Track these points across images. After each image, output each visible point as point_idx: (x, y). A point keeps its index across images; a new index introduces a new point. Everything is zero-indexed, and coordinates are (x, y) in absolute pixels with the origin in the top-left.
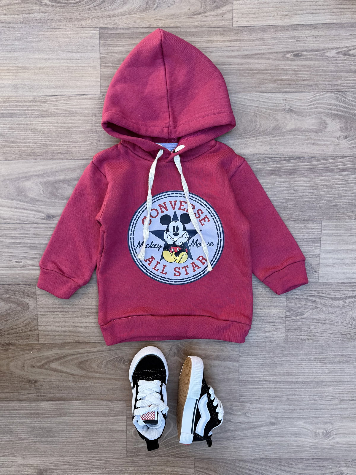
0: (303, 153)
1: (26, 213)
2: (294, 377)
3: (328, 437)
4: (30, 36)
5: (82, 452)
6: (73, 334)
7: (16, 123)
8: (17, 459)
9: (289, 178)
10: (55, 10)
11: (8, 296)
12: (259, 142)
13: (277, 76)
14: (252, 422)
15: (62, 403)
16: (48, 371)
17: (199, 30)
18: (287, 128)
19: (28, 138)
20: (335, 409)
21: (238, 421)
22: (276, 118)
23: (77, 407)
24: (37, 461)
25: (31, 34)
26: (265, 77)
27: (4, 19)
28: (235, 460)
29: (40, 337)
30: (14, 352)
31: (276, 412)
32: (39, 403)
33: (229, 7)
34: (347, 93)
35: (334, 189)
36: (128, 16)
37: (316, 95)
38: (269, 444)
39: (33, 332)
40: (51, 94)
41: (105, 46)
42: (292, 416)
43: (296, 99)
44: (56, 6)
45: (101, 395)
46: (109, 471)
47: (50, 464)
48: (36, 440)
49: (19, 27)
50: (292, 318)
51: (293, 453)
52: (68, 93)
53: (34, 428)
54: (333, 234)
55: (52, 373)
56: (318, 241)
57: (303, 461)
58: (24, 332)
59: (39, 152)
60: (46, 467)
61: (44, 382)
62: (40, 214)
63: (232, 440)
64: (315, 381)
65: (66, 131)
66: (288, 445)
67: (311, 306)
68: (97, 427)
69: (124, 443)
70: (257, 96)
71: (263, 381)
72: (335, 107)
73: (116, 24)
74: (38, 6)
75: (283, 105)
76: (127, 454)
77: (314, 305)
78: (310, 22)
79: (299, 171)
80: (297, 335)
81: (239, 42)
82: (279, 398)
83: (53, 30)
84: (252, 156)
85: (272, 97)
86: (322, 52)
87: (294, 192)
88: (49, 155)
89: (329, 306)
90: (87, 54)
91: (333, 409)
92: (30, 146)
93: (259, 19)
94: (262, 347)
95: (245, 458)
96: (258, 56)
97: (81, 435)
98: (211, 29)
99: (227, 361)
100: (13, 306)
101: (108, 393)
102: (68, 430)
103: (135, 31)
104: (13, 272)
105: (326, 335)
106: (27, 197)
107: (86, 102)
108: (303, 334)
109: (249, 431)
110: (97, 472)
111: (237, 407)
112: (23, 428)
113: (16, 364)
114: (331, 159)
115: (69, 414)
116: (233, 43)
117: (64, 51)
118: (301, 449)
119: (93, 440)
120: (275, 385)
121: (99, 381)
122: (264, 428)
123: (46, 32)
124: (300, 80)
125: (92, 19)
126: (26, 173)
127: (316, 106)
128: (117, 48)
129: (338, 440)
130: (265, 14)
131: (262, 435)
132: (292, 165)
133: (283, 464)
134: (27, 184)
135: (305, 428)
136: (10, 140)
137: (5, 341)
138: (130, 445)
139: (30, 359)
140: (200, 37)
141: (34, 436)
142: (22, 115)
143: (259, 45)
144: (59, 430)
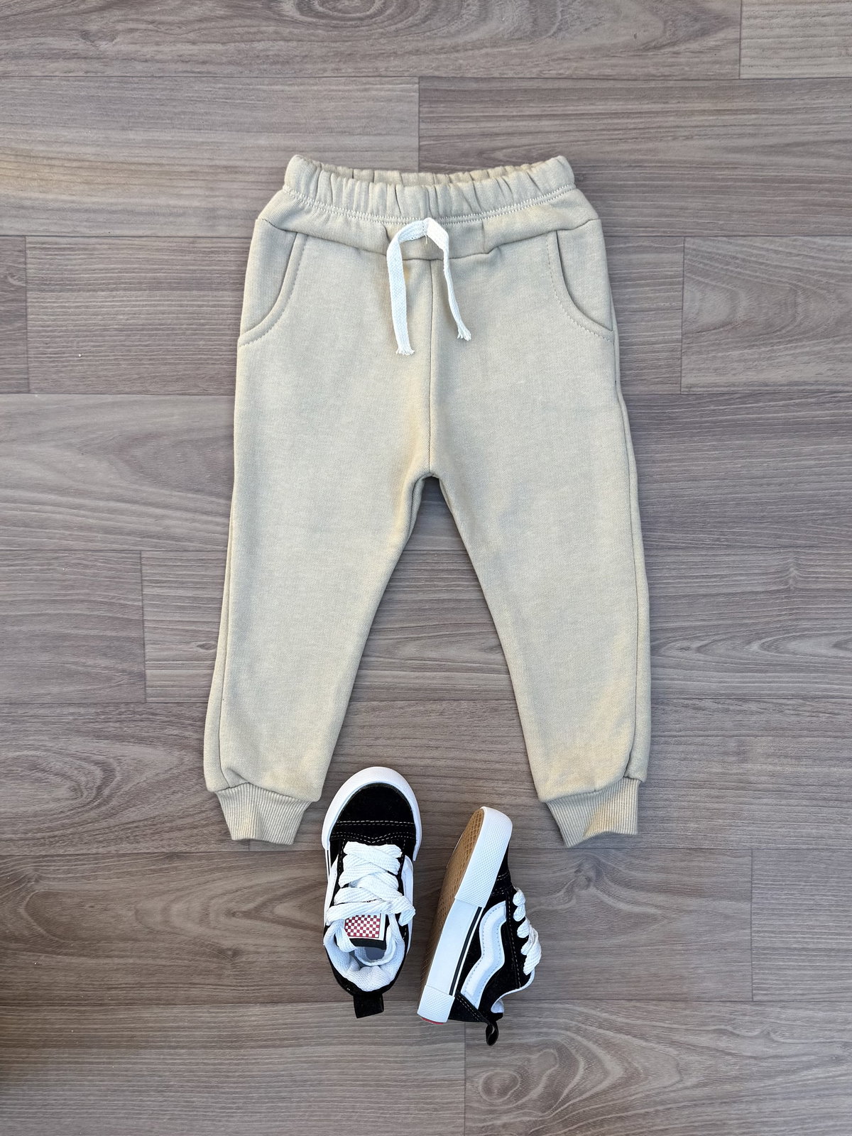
4: (250, 94)
7: (211, 303)
10: (313, 35)
11: (176, 732)
12: (802, 353)
13: (845, 196)
14: (786, 1057)
15: (303, 1010)
16: (270, 924)
17: (659, 84)
21: (749, 1054)
22: (844, 296)
23: (339, 1019)
25: (253, 89)
26: (817, 198)
27: (190, 52)
30: (183, 877)
31: (844, 1030)
32: (241, 1010)
33: (731, 33)
36: (489, 50)
38: (828, 1113)
41: (432, 120)
44: (316, 26)
48: (231, 1108)
49: (225, 72)
53: (228, 1077)
55: (279, 929)
58: (212, 824)
61: (258, 953)
63: (735, 1102)
68: (387, 1072)
69: (459, 1113)
70: (798, 243)
71: (813, 950)
73: (460, 68)
74: (272, 23)
81: (754, 116)
83: (306, 81)
84: (786, 388)
85: (833, 246)
90: (388, 138)
93: (803, 62)
94: (809, 861)
96: (800, 148)
97: (348, 1094)
98: (687, 84)
99: (722, 898)
100: (188, 758)
102: (316, 1080)
103: (506, 85)
104: (191, 672)
109: (779, 1079)
111: (747, 1018)
113: (188, 909)
115: (319, 1037)
116: (739, 117)
117: (331, 131)
119: (380, 1108)
122: (815, 1070)
123: (289, 85)
125: (403, 55)
128: (462, 126)
130: (818, 52)
131: (811, 1091)
136: (194, 345)
137: (163, 847)
138: (473, 1120)
139: (224, 894)
140: (660, 103)
141: (227, 1099)
142: (225, 284)
143: (803, 124)
144: (291, 1081)
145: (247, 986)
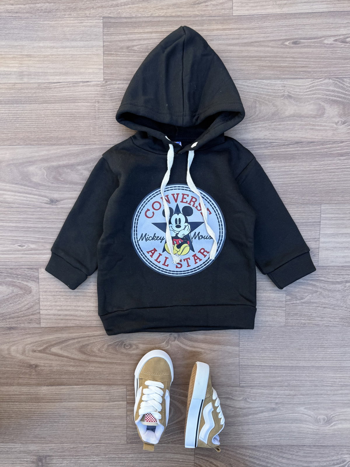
0: (302, 138)
1: (29, 197)
2: (295, 362)
3: (330, 424)
4: (36, 25)
5: (82, 438)
6: (75, 318)
7: (21, 109)
8: (17, 445)
9: (288, 163)
11: (10, 280)
12: (259, 127)
13: (276, 63)
14: (253, 408)
15: (63, 388)
16: (49, 355)
17: (200, 19)
18: (286, 113)
19: (32, 124)
20: (336, 395)
21: (239, 407)
22: (275, 104)
23: (77, 392)
24: (36, 447)
25: (37, 23)
26: (264, 64)
27: (11, 9)
28: (235, 447)
29: (42, 321)
30: (15, 336)
31: (276, 398)
32: (39, 388)
34: (345, 80)
35: (333, 174)
36: (131, 6)
37: (315, 81)
38: (270, 430)
39: (35, 316)
40: (55, 81)
41: (108, 35)
42: (293, 401)
43: (295, 85)
45: (102, 380)
46: (109, 458)
47: (50, 450)
48: (36, 425)
49: (25, 16)
50: (292, 302)
51: (294, 440)
52: (72, 80)
53: (34, 413)
54: (332, 218)
55: (53, 357)
56: (318, 225)
57: (305, 448)
58: (26, 316)
59: (42, 138)
60: (45, 454)
61: (45, 366)
62: (44, 198)
63: (233, 425)
64: (316, 367)
65: (70, 117)
66: (289, 432)
67: (311, 290)
68: (96, 412)
69: (124, 429)
70: (257, 82)
71: (264, 366)
72: (333, 93)
73: (119, 13)
75: (282, 91)
76: (127, 440)
77: (314, 289)
78: (308, 10)
79: (298, 155)
80: (297, 320)
81: (238, 31)
82: (279, 384)
83: (58, 19)
84: (252, 141)
85: (271, 84)
86: (320, 39)
87: (294, 176)
88: (53, 140)
89: (329, 291)
90: (91, 42)
91: (334, 395)
92: (34, 131)
93: (258, 8)
94: (262, 331)
95: (246, 445)
96: (257, 44)
97: (81, 421)
98: (211, 18)
99: (227, 345)
100: (16, 290)
101: (109, 378)
102: (68, 415)
103: (138, 20)
104: (15, 256)
105: (327, 319)
106: (31, 182)
107: (90, 88)
108: (303, 319)
109: (250, 417)
110: (97, 459)
111: (237, 393)
112: (23, 413)
113: (17, 349)
114: (329, 144)
115: (69, 399)
116: (232, 31)
117: (68, 40)
118: (302, 435)
119: (94, 426)
120: (276, 370)
121: (100, 366)
122: (265, 413)
123: (51, 21)
124: (298, 67)
125: (96, 8)
126: (30, 158)
127: (314, 92)
128: (120, 37)
129: (340, 426)
130: (264, 3)
131: (263, 421)
132: (291, 150)
133: (284, 451)
134: (32, 169)
135: (306, 414)
136: (14, 126)
137: (7, 325)
138: (130, 431)
139: (31, 343)
140: (200, 26)
141: (34, 422)
142: (27, 102)
143: (258, 34)
144: (59, 415)
145: (41, 379)
